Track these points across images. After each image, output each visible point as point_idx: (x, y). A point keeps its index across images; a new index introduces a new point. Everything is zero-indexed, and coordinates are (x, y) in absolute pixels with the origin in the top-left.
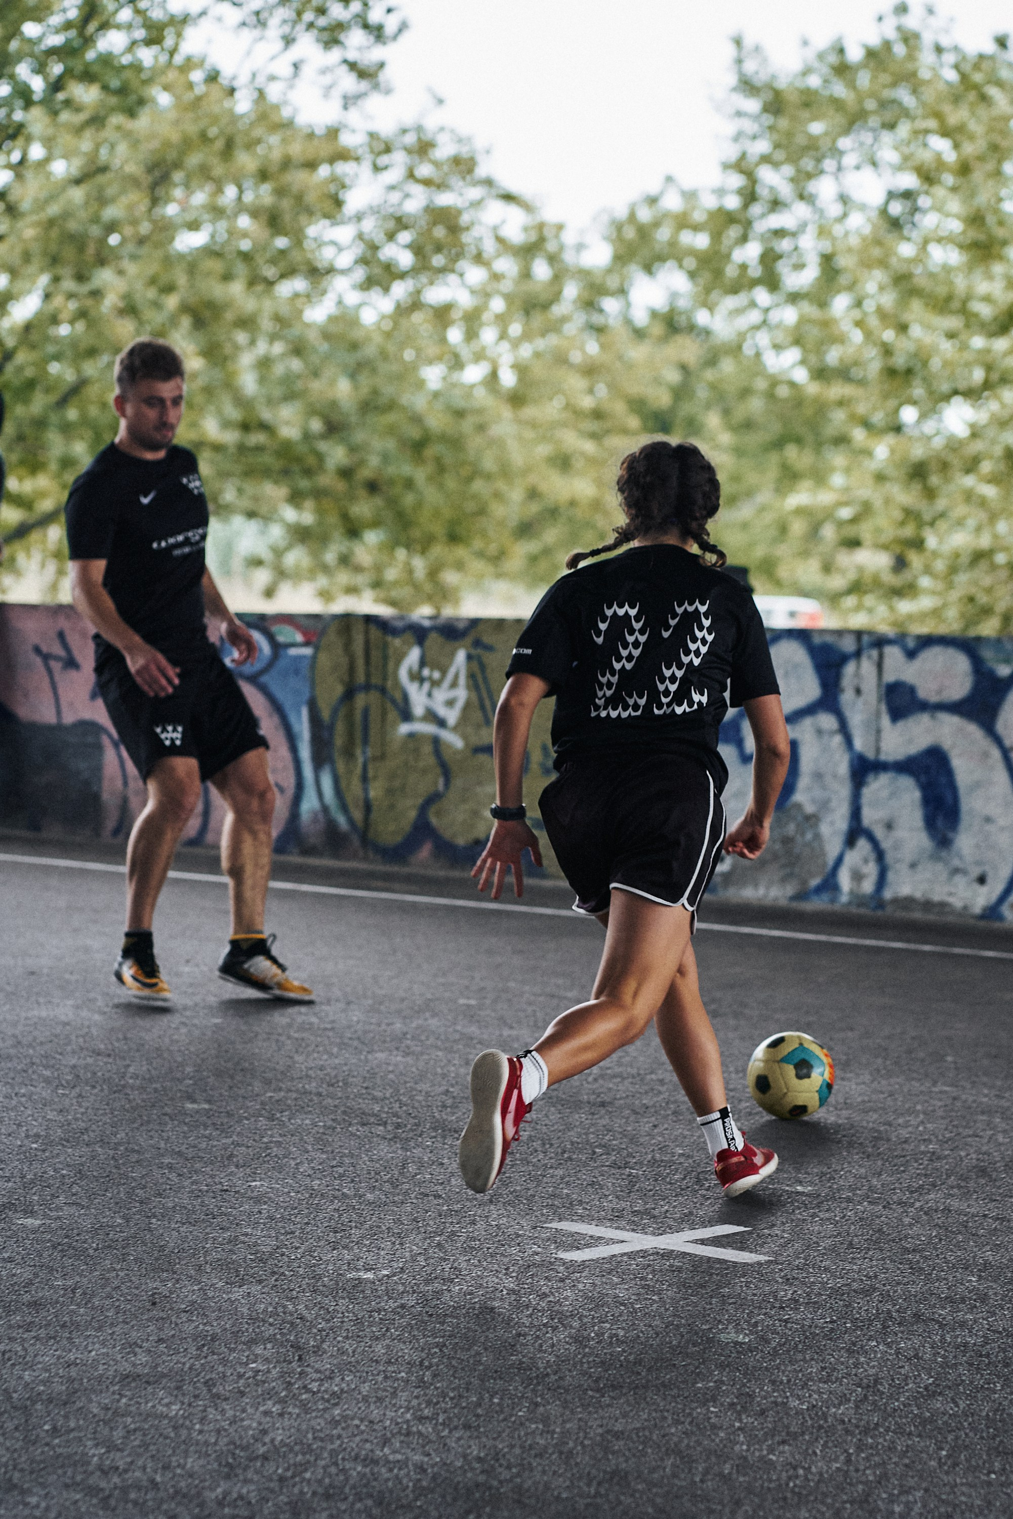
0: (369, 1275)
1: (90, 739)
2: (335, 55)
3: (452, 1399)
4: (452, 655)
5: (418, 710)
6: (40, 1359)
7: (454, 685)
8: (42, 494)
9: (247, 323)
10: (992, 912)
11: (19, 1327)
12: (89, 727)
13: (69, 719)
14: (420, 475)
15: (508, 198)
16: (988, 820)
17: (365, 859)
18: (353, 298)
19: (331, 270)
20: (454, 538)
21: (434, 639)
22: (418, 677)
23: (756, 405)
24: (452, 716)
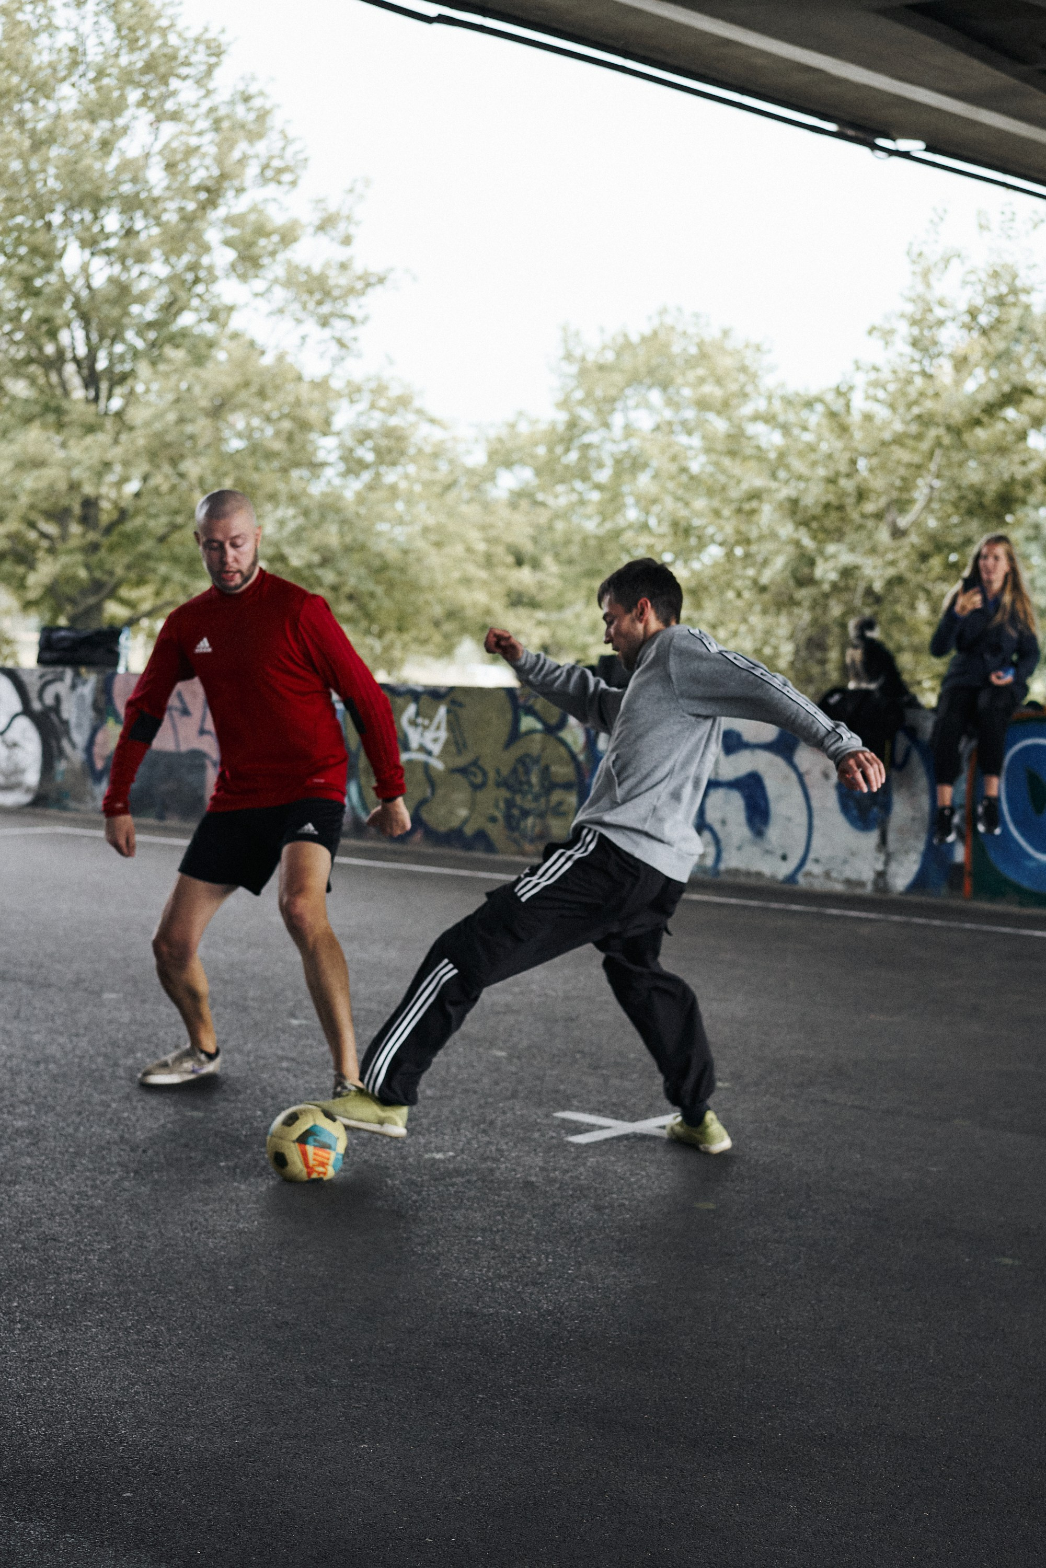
0: (439, 1156)
1: (197, 762)
2: (327, 333)
3: (519, 1259)
4: (436, 709)
5: (414, 744)
6: (218, 1228)
7: (438, 728)
8: (143, 600)
9: (273, 497)
10: (791, 879)
11: (200, 1201)
12: (197, 756)
13: (184, 748)
14: (379, 590)
15: (432, 421)
16: (789, 819)
17: (379, 840)
18: (337, 481)
19: (323, 465)
20: (400, 629)
21: (424, 699)
22: (413, 723)
23: (574, 550)
24: (436, 749)
